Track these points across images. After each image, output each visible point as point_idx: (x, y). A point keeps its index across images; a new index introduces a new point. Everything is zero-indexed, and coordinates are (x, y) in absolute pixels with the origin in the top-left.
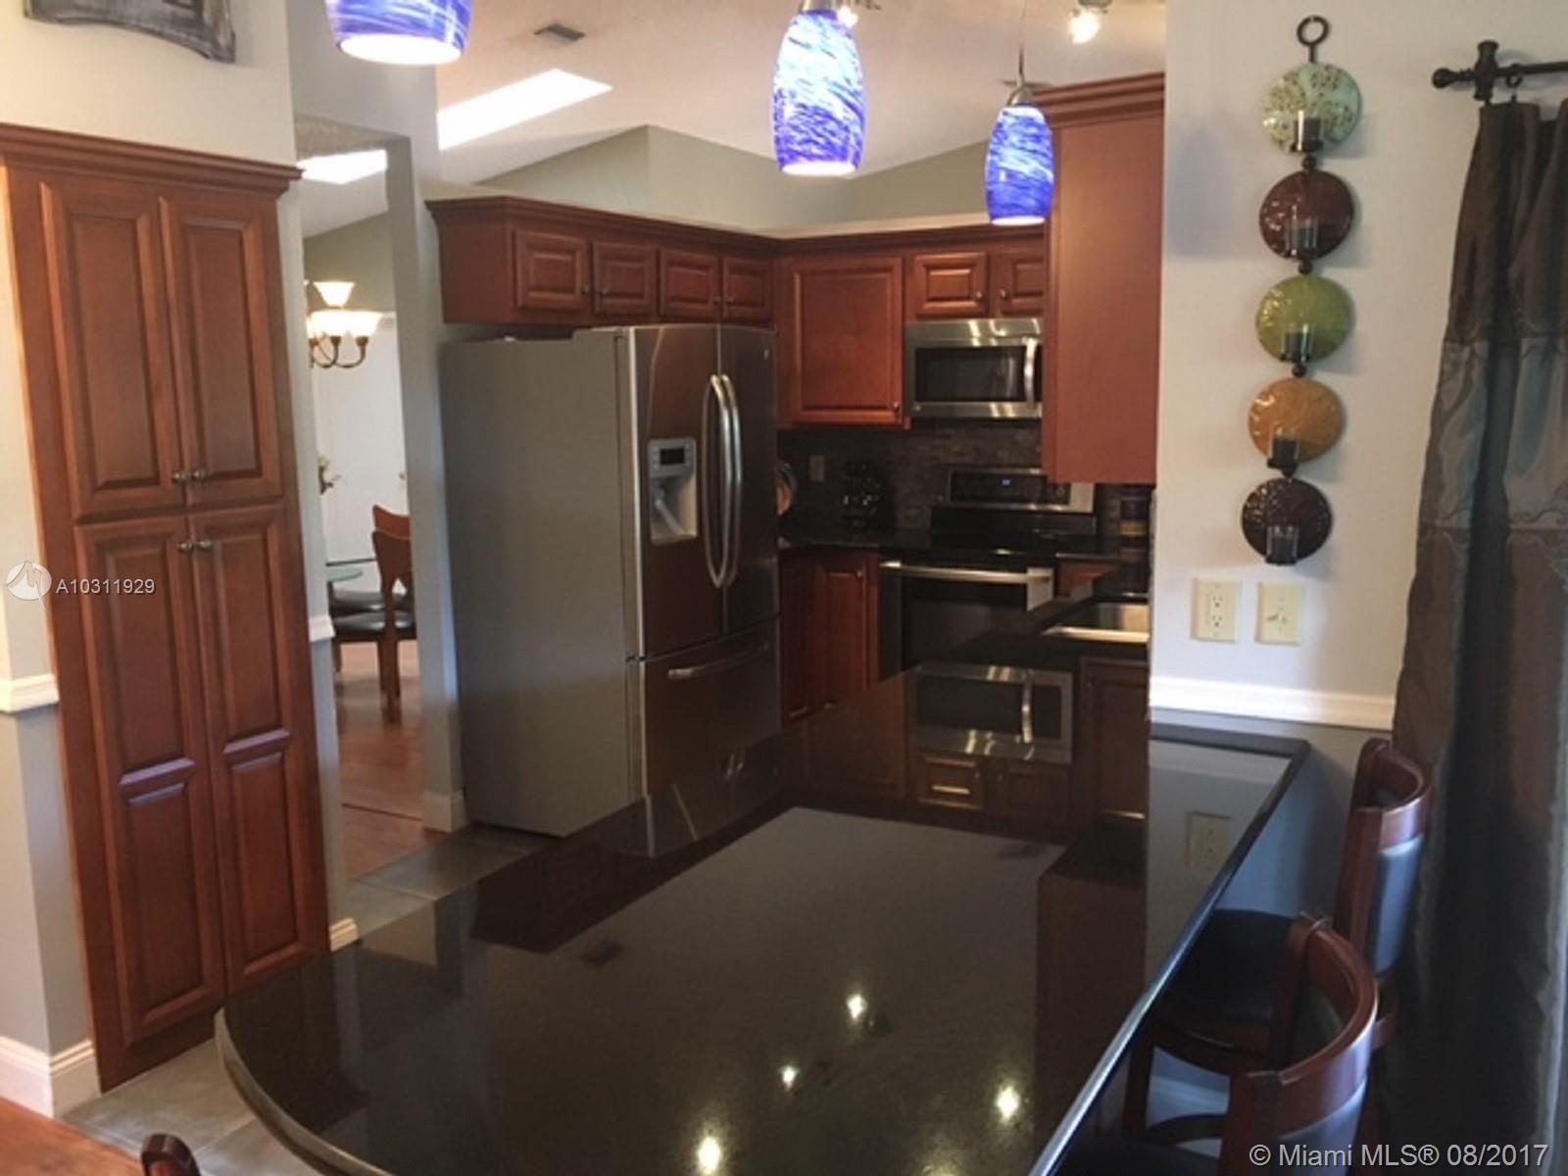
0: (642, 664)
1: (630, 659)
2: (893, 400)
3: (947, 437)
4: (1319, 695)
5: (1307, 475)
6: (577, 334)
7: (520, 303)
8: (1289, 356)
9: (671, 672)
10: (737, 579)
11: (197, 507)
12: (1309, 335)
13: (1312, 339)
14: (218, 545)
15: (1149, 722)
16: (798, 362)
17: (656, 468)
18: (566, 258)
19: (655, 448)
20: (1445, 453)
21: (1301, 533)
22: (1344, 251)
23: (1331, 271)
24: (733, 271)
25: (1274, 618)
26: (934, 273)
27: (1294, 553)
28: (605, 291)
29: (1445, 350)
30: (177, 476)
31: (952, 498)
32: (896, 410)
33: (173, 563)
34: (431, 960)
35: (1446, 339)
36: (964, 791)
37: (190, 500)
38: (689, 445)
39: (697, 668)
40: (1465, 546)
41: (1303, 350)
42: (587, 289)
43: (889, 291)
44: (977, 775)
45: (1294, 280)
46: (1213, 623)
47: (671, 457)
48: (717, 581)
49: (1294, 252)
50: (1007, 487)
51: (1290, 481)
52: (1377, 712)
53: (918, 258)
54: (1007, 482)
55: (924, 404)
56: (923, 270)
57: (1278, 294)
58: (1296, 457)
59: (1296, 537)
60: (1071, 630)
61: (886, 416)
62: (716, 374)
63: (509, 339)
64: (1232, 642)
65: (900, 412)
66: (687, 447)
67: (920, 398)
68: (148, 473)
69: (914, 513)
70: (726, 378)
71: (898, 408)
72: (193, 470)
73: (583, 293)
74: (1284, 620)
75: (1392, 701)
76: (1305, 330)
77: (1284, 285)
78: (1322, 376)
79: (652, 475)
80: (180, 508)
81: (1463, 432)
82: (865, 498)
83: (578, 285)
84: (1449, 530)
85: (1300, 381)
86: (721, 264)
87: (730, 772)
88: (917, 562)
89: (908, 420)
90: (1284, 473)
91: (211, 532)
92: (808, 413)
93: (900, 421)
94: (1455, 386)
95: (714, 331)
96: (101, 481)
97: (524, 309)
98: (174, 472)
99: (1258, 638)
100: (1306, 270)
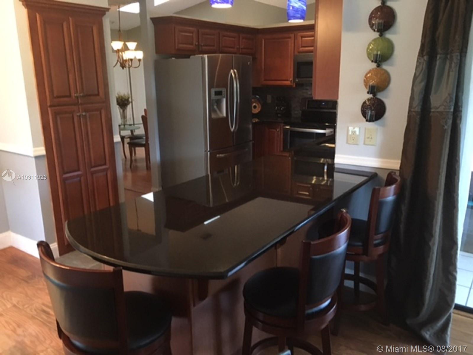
0: (209, 153)
1: (206, 151)
2: (290, 78)
3: (307, 89)
4: (380, 160)
5: (380, 96)
6: (192, 57)
7: (176, 48)
8: (374, 61)
9: (218, 155)
10: (238, 130)
11: (81, 104)
12: (380, 55)
13: (380, 56)
14: (88, 114)
15: (334, 167)
16: (263, 67)
17: (213, 96)
18: (191, 34)
19: (213, 91)
20: (415, 89)
21: (376, 113)
22: (392, 30)
23: (389, 35)
24: (243, 38)
25: (368, 138)
26: (303, 39)
27: (374, 119)
28: (202, 44)
29: (418, 59)
30: (76, 95)
31: (308, 108)
32: (291, 81)
33: (76, 120)
34: (154, 233)
35: (419, 56)
36: (307, 193)
37: (80, 101)
38: (224, 90)
39: (226, 154)
40: (419, 117)
41: (378, 59)
42: (197, 44)
43: (290, 44)
44: (311, 189)
45: (377, 38)
46: (352, 139)
47: (218, 93)
48: (232, 130)
49: (376, 30)
50: (323, 105)
51: (374, 98)
52: (395, 164)
53: (299, 34)
54: (323, 103)
55: (300, 79)
56: (300, 38)
57: (373, 43)
58: (375, 90)
59: (374, 114)
60: (327, 145)
61: (288, 83)
62: (232, 69)
63: (173, 59)
64: (357, 144)
65: (292, 81)
66: (223, 90)
67: (298, 77)
68: (68, 94)
69: (297, 112)
70: (235, 71)
71: (292, 80)
72: (80, 93)
73: (196, 45)
74: (371, 138)
75: (400, 161)
76: (379, 53)
77: (375, 40)
78: (385, 67)
79: (212, 98)
80: (77, 104)
81: (420, 82)
82: (282, 107)
83: (194, 42)
84: (414, 112)
85: (378, 68)
86: (239, 37)
87: (235, 185)
88: (295, 127)
89: (294, 84)
90: (373, 96)
91: (86, 111)
92: (265, 82)
93: (292, 84)
94: (420, 69)
95: (232, 56)
96: (55, 95)
97: (178, 50)
98: (75, 94)
99: (364, 144)
100: (381, 35)
